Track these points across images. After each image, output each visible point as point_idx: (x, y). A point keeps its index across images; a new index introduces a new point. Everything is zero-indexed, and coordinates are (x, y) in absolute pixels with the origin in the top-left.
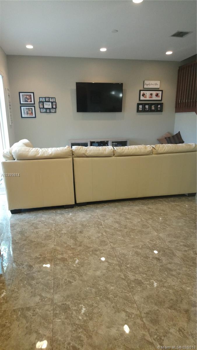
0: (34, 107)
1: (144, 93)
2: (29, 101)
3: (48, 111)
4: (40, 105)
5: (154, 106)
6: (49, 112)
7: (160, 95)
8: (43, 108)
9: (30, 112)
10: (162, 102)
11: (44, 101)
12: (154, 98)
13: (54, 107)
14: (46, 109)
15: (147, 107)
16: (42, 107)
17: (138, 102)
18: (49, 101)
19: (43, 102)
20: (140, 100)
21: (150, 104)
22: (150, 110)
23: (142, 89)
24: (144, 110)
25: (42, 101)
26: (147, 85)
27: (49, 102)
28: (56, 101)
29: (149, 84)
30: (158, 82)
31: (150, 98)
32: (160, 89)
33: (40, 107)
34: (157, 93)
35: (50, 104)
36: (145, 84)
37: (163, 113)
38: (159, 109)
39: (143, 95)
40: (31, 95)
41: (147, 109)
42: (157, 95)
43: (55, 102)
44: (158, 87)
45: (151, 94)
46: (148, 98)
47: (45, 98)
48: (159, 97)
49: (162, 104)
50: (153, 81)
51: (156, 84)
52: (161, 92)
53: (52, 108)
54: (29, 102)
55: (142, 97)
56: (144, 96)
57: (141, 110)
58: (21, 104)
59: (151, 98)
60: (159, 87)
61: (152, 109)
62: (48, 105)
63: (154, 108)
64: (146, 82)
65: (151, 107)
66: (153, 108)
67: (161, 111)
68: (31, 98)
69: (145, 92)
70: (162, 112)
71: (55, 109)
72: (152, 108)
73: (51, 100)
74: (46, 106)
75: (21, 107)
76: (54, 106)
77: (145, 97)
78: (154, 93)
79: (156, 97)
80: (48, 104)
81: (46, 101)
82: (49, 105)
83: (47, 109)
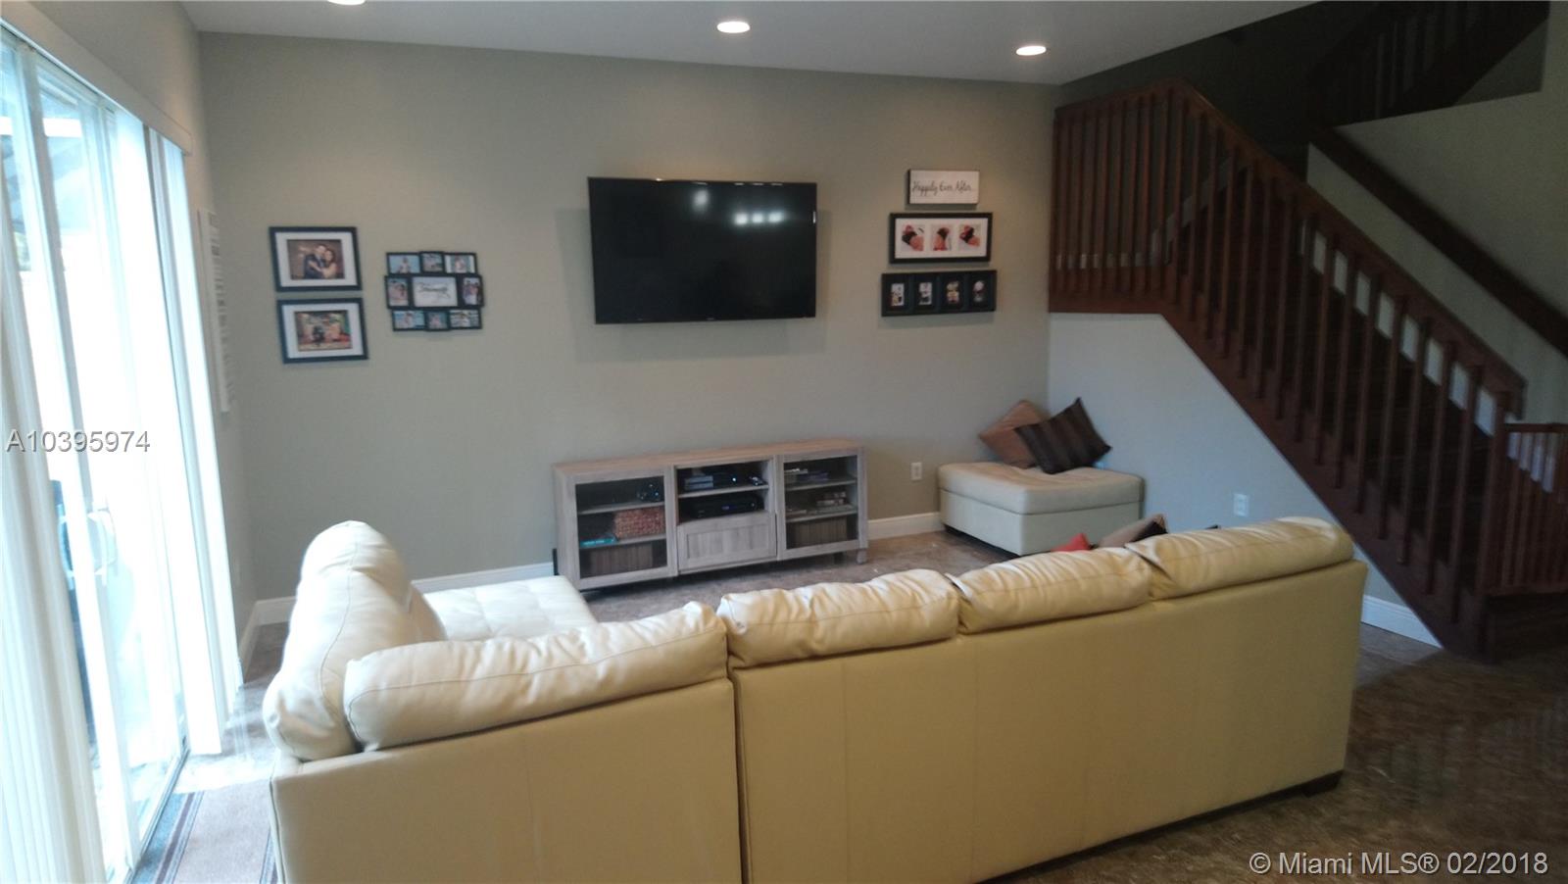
0: (359, 301)
1: (909, 227)
2: (327, 272)
3: (437, 321)
4: (392, 289)
5: (956, 285)
6: (444, 326)
7: (981, 234)
8: (411, 306)
9: (333, 331)
10: (992, 265)
11: (416, 269)
12: (956, 249)
13: (472, 299)
14: (427, 311)
15: (926, 289)
16: (403, 302)
17: (885, 267)
18: (439, 269)
19: (409, 277)
20: (893, 260)
21: (938, 279)
22: (941, 306)
23: (901, 208)
24: (914, 307)
25: (404, 271)
26: (924, 190)
27: (443, 274)
28: (481, 272)
29: (932, 188)
30: (972, 179)
31: (936, 249)
32: (979, 210)
33: (392, 303)
34: (967, 227)
35: (451, 285)
36: (912, 185)
37: (997, 314)
38: (978, 299)
39: (909, 236)
40: (338, 242)
41: (926, 299)
42: (968, 236)
43: (476, 275)
44: (970, 197)
45: (943, 233)
46: (928, 252)
47: (420, 254)
48: (976, 243)
49: (990, 277)
50: (950, 173)
51: (962, 188)
52: (984, 222)
53: (462, 304)
54: (330, 278)
55: (905, 244)
56: (913, 239)
57: (902, 304)
58: (279, 288)
59: (943, 248)
60: (975, 202)
61: (950, 299)
62: (434, 293)
63: (957, 294)
64: (920, 178)
65: (945, 291)
66: (953, 293)
67: (988, 305)
68: (338, 259)
69: (915, 223)
70: (993, 309)
71: (474, 313)
72: (949, 295)
73: (453, 265)
74: (423, 299)
75: (280, 304)
76: (469, 293)
77: (918, 247)
78: (956, 226)
79: (964, 243)
80: (437, 287)
81: (424, 273)
82: (444, 290)
83: (430, 314)
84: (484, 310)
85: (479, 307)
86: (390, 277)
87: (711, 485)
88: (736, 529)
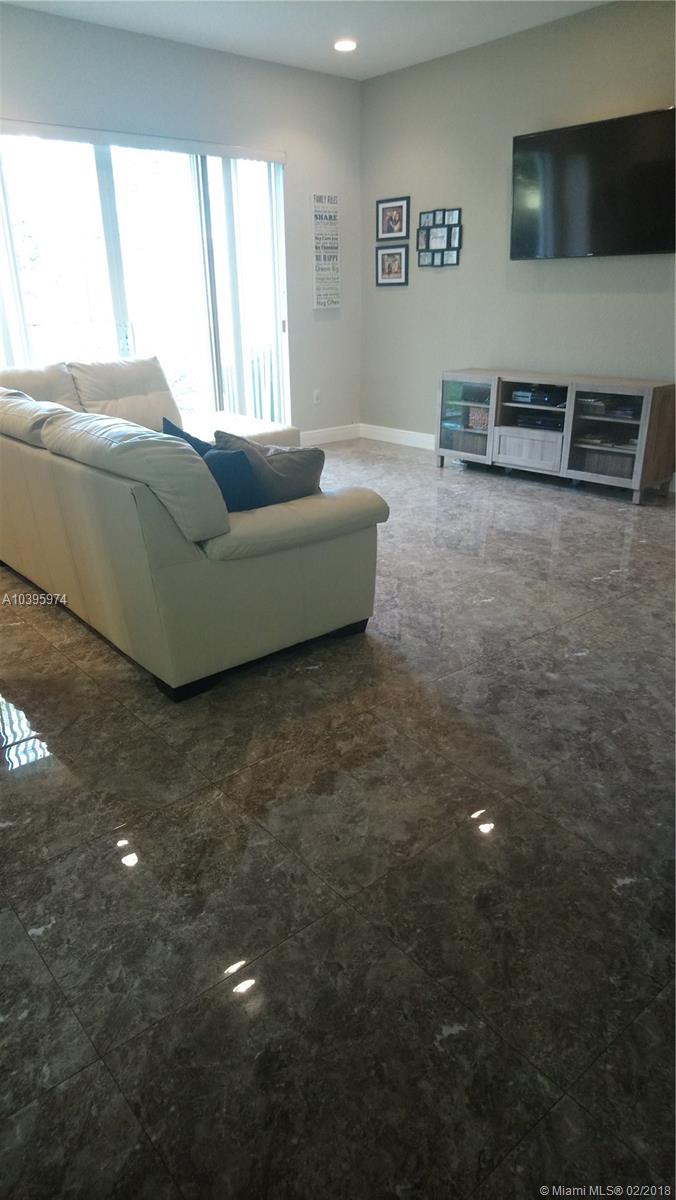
0: (406, 247)
2: (396, 227)
3: (438, 260)
4: (420, 238)
6: (440, 263)
8: (428, 249)
9: (395, 266)
11: (432, 223)
13: (455, 244)
14: (434, 252)
16: (425, 247)
18: (442, 223)
19: (428, 229)
25: (427, 224)
27: (444, 226)
28: (462, 222)
33: (420, 248)
35: (445, 234)
43: (459, 226)
47: (435, 212)
53: (449, 247)
58: (378, 239)
62: (438, 240)
68: (401, 219)
71: (456, 253)
73: (449, 220)
74: (433, 244)
75: (377, 249)
76: (454, 239)
80: (440, 235)
81: (435, 226)
82: (442, 237)
83: (435, 255)
84: (461, 251)
85: (458, 249)
86: (421, 228)
87: (529, 400)
88: (534, 440)
